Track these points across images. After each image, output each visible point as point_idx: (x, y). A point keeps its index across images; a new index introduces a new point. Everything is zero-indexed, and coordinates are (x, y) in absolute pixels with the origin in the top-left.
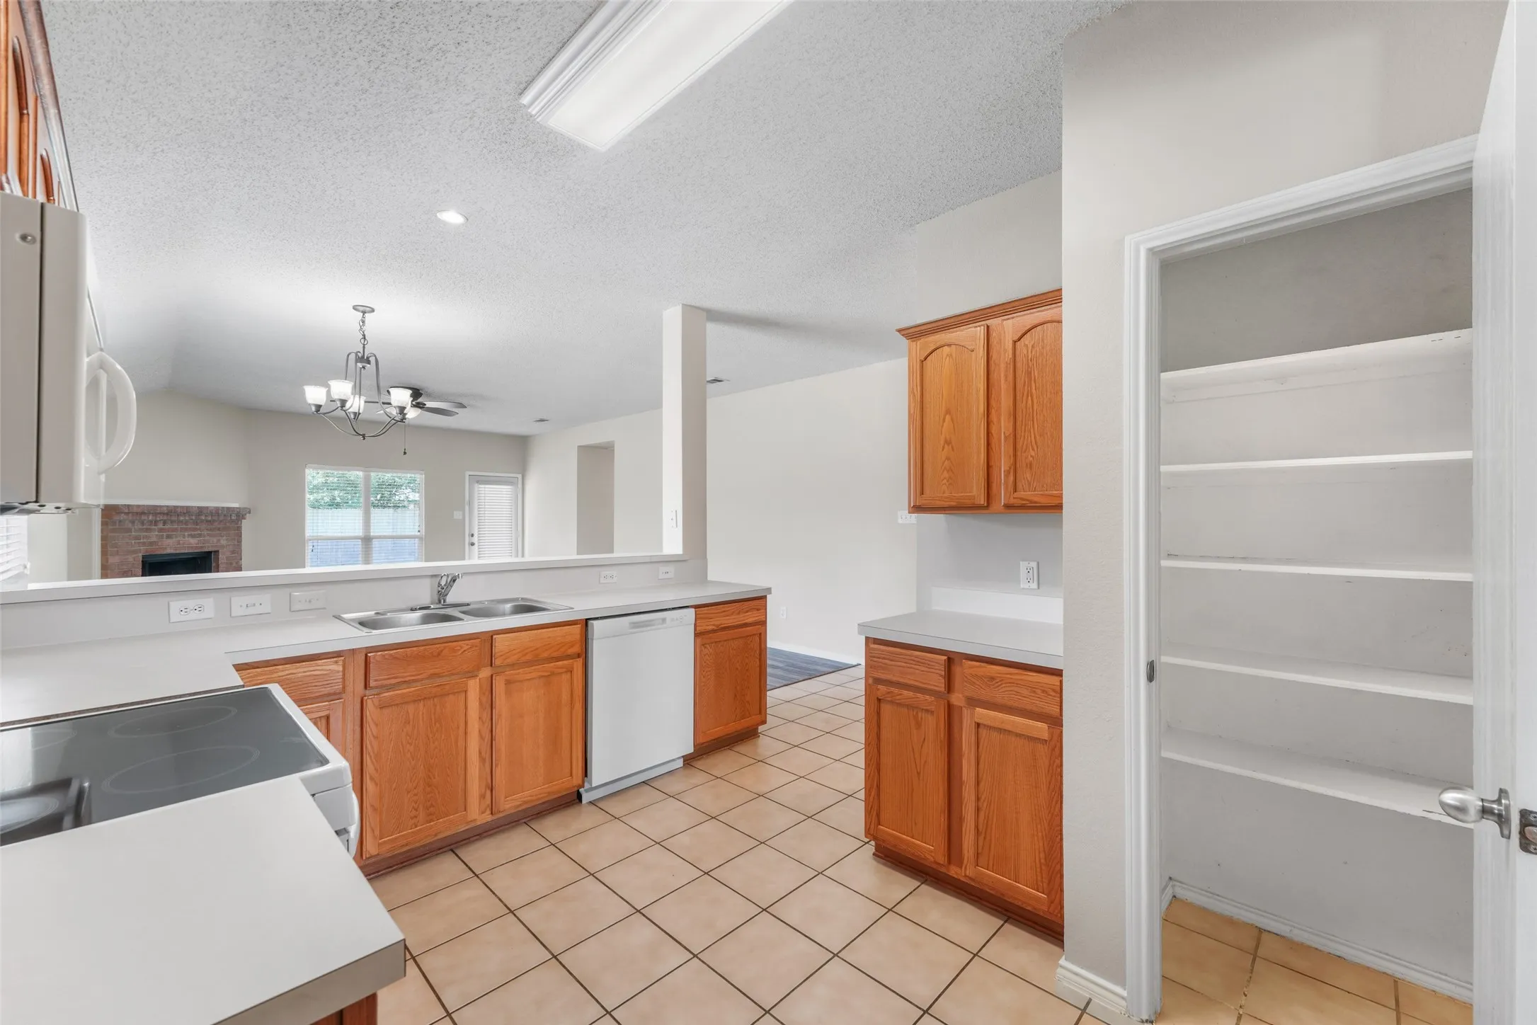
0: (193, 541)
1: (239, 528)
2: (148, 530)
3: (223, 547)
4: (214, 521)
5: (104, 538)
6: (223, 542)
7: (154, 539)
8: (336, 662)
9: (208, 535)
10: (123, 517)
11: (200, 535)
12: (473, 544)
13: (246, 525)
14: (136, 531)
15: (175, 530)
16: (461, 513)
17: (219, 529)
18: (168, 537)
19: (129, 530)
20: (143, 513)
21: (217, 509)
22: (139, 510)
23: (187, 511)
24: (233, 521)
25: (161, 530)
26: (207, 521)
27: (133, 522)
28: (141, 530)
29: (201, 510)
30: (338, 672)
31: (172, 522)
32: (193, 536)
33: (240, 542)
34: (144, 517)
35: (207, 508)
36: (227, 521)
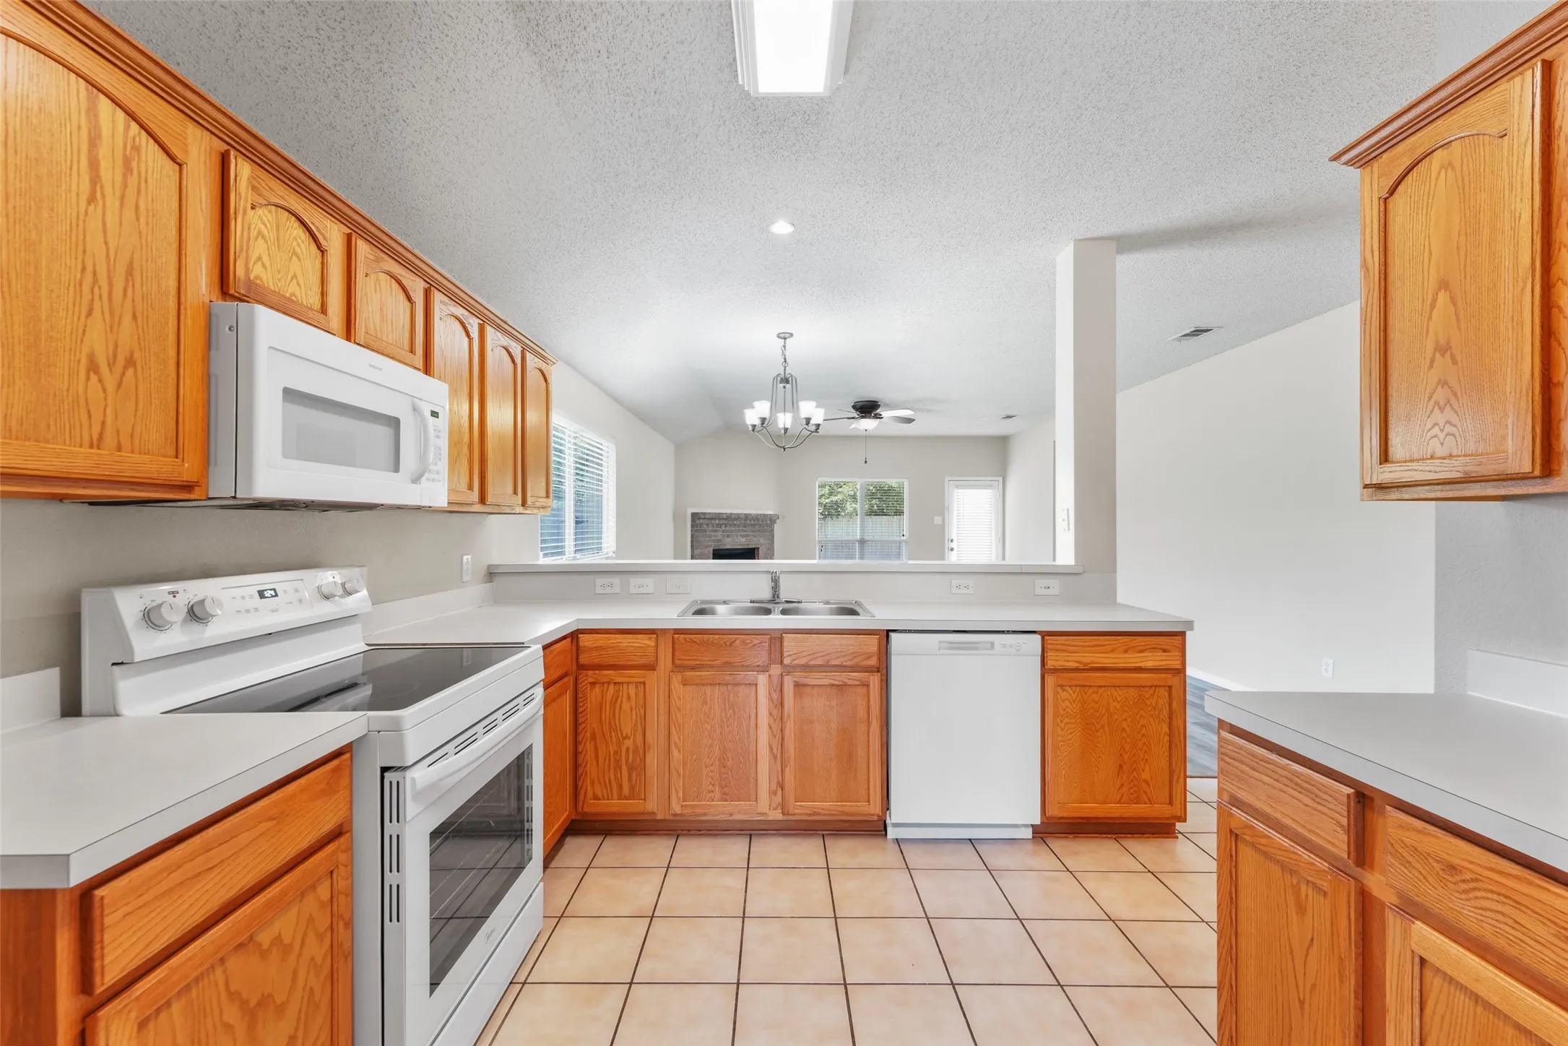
0: (743, 540)
1: (772, 531)
2: (716, 531)
3: (762, 545)
4: (756, 525)
5: (692, 536)
6: (762, 541)
7: (720, 538)
8: (650, 638)
9: (753, 536)
10: (702, 521)
11: (747, 536)
12: (952, 550)
13: (777, 527)
14: (710, 531)
15: (732, 531)
16: (941, 518)
17: (759, 531)
18: (728, 536)
19: (705, 531)
20: (712, 519)
21: (757, 515)
22: (710, 516)
23: (738, 517)
24: (767, 525)
25: (723, 531)
26: (752, 525)
27: (708, 525)
28: (712, 531)
29: (747, 516)
30: (652, 647)
31: (730, 525)
32: (743, 536)
33: (773, 541)
34: (713, 522)
35: (750, 514)
36: (764, 524)
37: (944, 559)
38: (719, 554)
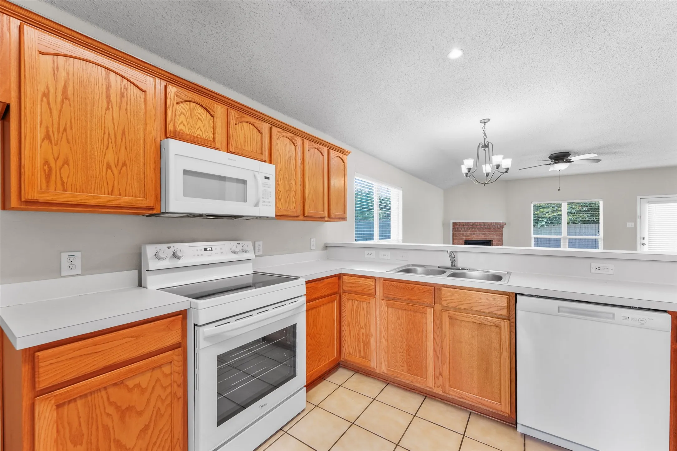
0: (483, 236)
1: (502, 231)
2: (466, 231)
3: (495, 239)
4: (491, 228)
5: (453, 234)
6: (495, 237)
7: (469, 235)
9: (489, 234)
10: (458, 226)
11: (485, 234)
12: (644, 245)
13: (505, 230)
14: (463, 231)
15: (476, 231)
17: (493, 232)
18: (474, 234)
19: (460, 231)
20: (464, 225)
21: (491, 223)
23: (479, 224)
24: (499, 228)
25: (471, 231)
26: (488, 228)
27: (462, 228)
28: (464, 231)
29: (485, 224)
31: (475, 228)
32: (483, 234)
33: (502, 237)
34: (465, 227)
35: (487, 223)
36: (498, 228)
37: (636, 249)
38: (467, 243)
